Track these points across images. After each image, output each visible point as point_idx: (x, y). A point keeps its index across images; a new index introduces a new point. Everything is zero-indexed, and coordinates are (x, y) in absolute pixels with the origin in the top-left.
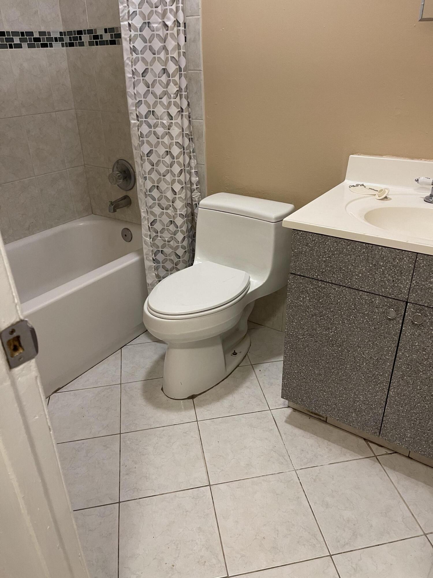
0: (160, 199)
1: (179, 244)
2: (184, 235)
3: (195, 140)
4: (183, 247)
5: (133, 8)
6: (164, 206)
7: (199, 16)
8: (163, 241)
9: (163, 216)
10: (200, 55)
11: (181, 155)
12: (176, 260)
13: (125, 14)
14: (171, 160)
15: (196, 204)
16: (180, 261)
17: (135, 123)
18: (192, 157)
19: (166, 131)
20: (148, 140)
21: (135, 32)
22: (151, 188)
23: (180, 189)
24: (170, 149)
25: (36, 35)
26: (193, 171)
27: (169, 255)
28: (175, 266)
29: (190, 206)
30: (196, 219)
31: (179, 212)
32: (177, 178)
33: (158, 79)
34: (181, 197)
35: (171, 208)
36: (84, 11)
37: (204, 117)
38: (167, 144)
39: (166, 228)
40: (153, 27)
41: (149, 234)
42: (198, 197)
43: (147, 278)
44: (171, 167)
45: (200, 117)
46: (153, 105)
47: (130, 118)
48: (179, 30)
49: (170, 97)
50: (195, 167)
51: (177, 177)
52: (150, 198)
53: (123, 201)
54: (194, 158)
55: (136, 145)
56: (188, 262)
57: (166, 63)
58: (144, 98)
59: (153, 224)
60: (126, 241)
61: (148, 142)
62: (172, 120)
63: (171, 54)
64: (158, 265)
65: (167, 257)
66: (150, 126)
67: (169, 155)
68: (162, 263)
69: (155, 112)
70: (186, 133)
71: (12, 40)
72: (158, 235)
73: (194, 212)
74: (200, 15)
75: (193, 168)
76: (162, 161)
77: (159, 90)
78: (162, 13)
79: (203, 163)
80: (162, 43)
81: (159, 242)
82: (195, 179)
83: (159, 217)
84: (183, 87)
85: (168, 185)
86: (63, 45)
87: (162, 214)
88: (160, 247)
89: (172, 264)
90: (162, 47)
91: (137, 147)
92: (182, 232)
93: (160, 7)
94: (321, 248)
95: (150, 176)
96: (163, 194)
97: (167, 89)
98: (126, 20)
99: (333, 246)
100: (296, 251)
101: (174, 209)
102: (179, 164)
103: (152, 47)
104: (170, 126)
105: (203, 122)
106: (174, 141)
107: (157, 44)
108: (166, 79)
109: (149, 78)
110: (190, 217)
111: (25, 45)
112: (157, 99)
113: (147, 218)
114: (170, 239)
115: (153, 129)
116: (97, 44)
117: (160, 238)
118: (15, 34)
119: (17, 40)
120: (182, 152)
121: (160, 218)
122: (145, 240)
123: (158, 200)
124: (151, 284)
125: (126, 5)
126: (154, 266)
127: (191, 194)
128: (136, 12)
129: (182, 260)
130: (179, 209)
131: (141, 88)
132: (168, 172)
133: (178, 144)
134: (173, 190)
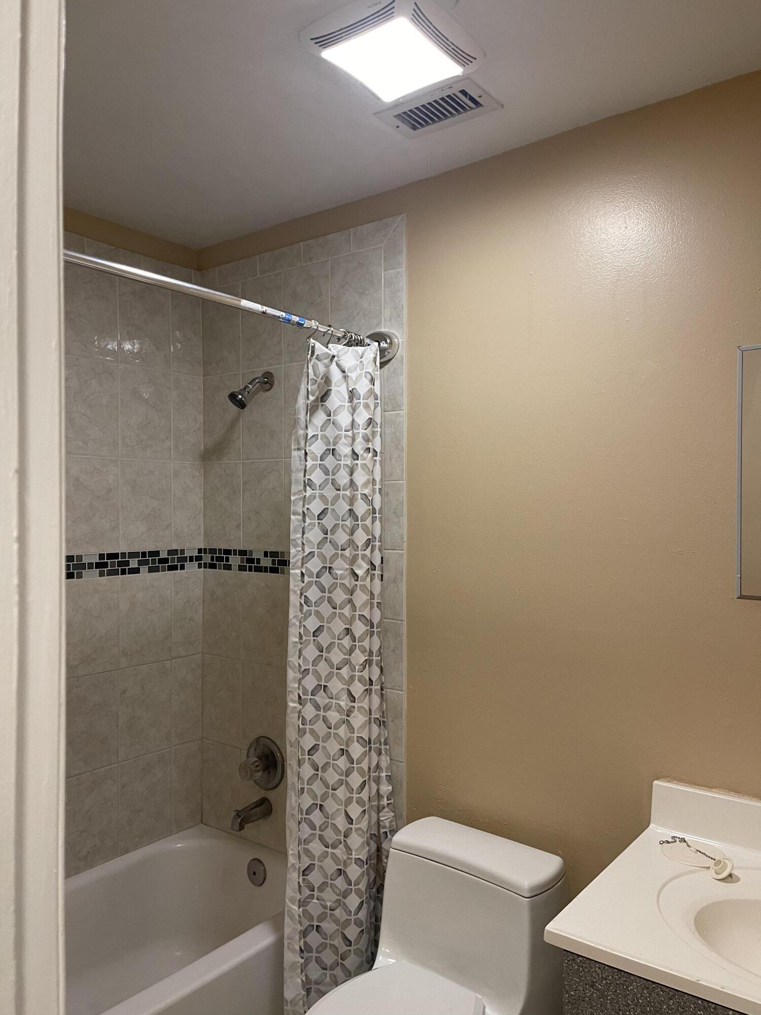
0: (323, 827)
1: (351, 916)
2: (360, 899)
3: (390, 724)
4: (358, 923)
5: (309, 548)
6: (330, 842)
7: (403, 550)
8: (322, 908)
9: (326, 860)
10: (402, 601)
11: (366, 756)
12: (343, 948)
13: (298, 560)
14: (349, 765)
15: (386, 832)
16: (350, 950)
17: (294, 708)
18: (383, 752)
19: (343, 717)
20: (313, 729)
21: (309, 578)
22: (310, 807)
23: (360, 813)
24: (348, 746)
25: (163, 555)
26: (384, 774)
27: (330, 936)
28: (340, 961)
29: (374, 838)
30: (385, 861)
31: (355, 855)
32: (355, 796)
33: (337, 641)
34: (360, 829)
35: (341, 846)
36: (238, 527)
37: (405, 687)
38: (343, 739)
39: (330, 882)
40: (336, 573)
41: (298, 899)
42: (389, 820)
43: (285, 988)
44: (347, 776)
45: (399, 686)
46: (325, 677)
47: (288, 699)
48: (374, 574)
49: (353, 669)
50: (387, 769)
51: (356, 794)
52: (305, 825)
53: (258, 809)
54: (386, 753)
55: (294, 740)
56: (366, 953)
57: (352, 620)
58: (312, 666)
59: (307, 872)
60: (254, 884)
61: (313, 732)
62: (355, 702)
63: (359, 611)
64: (308, 956)
65: (327, 939)
66: (317, 707)
67: (345, 756)
68: (316, 953)
69: (329, 688)
70: (376, 717)
71: (127, 563)
72: (313, 895)
73: (381, 847)
74: (404, 548)
75: (384, 770)
76: (333, 764)
77: (337, 657)
78: (351, 558)
79: (401, 760)
80: (347, 595)
81: (314, 908)
82: (386, 788)
83: (318, 861)
84: (375, 649)
85: (339, 805)
86: (200, 566)
87: (325, 855)
88: (315, 919)
89: (336, 955)
90: (346, 600)
91: (293, 743)
92: (359, 893)
93: (348, 551)
94: (620, 996)
95: (310, 787)
96: (330, 821)
97: (350, 657)
98: (297, 568)
99: (642, 996)
100: (572, 993)
101: (346, 849)
102: (361, 772)
103: (332, 598)
104: (350, 711)
105: (404, 694)
106: (355, 735)
107: (340, 596)
108: (349, 643)
109: (324, 640)
110: (374, 860)
111: (144, 569)
112: (334, 669)
113: (297, 867)
114: (334, 905)
115: (322, 713)
116: (250, 570)
117: (316, 901)
118: (133, 555)
119: (134, 563)
120: (367, 752)
121: (322, 862)
122: (290, 909)
123: (321, 830)
124: (291, 1002)
125: (300, 549)
126: (302, 964)
127: (378, 816)
128: (313, 553)
129: (354, 950)
130: (356, 850)
131: (311, 652)
132: (341, 783)
133: (361, 740)
134: (347, 815)
